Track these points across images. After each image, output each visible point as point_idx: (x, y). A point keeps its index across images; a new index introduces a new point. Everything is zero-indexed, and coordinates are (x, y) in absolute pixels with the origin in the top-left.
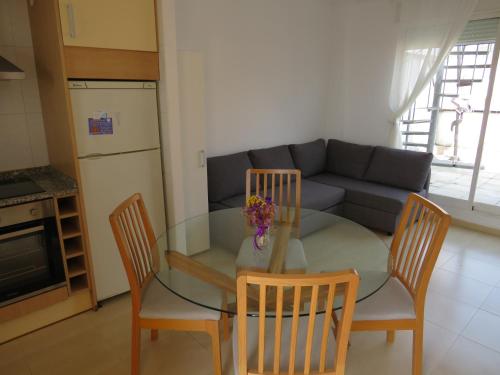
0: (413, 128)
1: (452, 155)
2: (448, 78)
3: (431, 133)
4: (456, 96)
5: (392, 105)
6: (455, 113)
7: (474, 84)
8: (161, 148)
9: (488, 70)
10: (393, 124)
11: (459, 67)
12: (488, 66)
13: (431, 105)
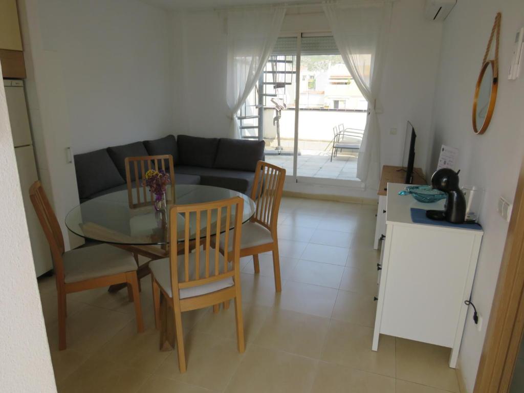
0: (246, 122)
1: (277, 146)
2: (267, 82)
3: (260, 127)
4: (275, 95)
5: (229, 104)
6: (275, 111)
7: (286, 86)
8: (34, 145)
9: (295, 75)
10: (232, 119)
11: (274, 72)
12: (294, 73)
13: (257, 104)
